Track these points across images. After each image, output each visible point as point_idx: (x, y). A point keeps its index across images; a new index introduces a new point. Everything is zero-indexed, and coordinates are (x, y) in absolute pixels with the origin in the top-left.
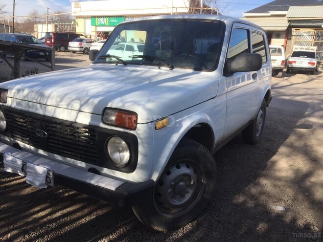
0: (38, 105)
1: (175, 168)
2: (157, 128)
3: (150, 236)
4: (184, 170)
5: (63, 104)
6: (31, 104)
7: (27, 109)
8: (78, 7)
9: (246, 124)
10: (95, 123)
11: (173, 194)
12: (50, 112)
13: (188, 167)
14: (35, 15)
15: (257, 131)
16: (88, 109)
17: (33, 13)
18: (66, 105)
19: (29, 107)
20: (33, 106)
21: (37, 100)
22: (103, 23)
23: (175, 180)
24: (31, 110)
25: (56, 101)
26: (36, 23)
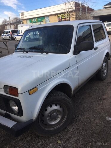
1: (49, 107)
2: (30, 94)
3: (42, 140)
4: (54, 107)
8: (23, 15)
9: (95, 73)
11: (50, 119)
13: (56, 105)
14: (5, 21)
15: (104, 73)
17: (4, 20)
22: (35, 21)
23: (50, 113)
26: (6, 25)
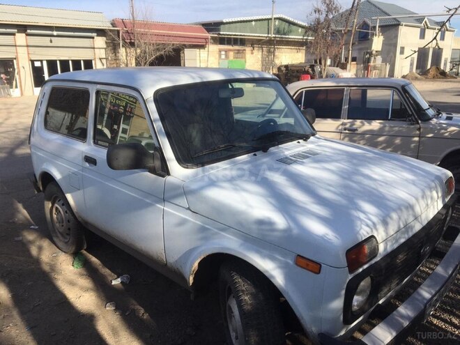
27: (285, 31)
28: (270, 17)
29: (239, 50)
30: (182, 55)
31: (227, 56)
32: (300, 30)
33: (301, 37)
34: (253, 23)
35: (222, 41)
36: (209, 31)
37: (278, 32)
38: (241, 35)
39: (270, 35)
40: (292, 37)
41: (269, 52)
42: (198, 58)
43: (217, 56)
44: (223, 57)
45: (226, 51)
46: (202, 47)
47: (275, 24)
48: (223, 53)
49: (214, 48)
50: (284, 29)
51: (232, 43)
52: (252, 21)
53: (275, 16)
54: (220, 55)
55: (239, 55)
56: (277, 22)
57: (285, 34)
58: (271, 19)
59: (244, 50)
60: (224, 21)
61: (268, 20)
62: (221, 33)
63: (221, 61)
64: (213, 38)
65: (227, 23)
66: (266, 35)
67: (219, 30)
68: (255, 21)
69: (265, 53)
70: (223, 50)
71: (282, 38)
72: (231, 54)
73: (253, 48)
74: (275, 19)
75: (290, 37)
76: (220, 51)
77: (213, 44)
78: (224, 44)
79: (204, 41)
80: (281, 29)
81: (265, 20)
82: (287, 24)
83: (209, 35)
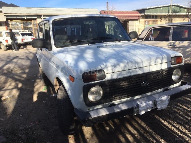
0: (138, 69)
5: (153, 63)
6: (131, 71)
7: (129, 75)
10: (169, 66)
12: (147, 70)
16: (165, 61)
18: (155, 63)
19: (131, 73)
20: (133, 72)
21: (135, 66)
24: (133, 74)
25: (148, 63)
27: (178, 11)
28: (170, 5)
29: (154, 21)
30: (128, 24)
31: (148, 23)
32: (186, 10)
33: (186, 13)
34: (161, 8)
35: (146, 17)
36: (140, 13)
37: (174, 11)
38: (155, 14)
39: (169, 13)
40: (181, 13)
41: (169, 21)
42: (135, 25)
43: (144, 23)
44: (147, 24)
45: (148, 21)
46: (137, 20)
47: (172, 8)
48: (147, 22)
49: (142, 20)
50: (177, 10)
51: (151, 18)
52: (160, 7)
53: (172, 4)
54: (145, 23)
55: (155, 23)
56: (173, 7)
57: (177, 12)
58: (170, 6)
59: (157, 20)
60: (147, 8)
61: (169, 6)
62: (146, 13)
63: (145, 25)
64: (142, 16)
65: (148, 9)
66: (168, 13)
67: (145, 12)
68: (162, 7)
69: (167, 21)
70: (147, 21)
71: (176, 14)
72: (151, 22)
73: (162, 19)
74: (172, 6)
75: (180, 13)
76: (145, 21)
77: (142, 18)
78: (147, 18)
79: (138, 17)
80: (176, 10)
81: (167, 6)
82: (179, 8)
83: (140, 15)
